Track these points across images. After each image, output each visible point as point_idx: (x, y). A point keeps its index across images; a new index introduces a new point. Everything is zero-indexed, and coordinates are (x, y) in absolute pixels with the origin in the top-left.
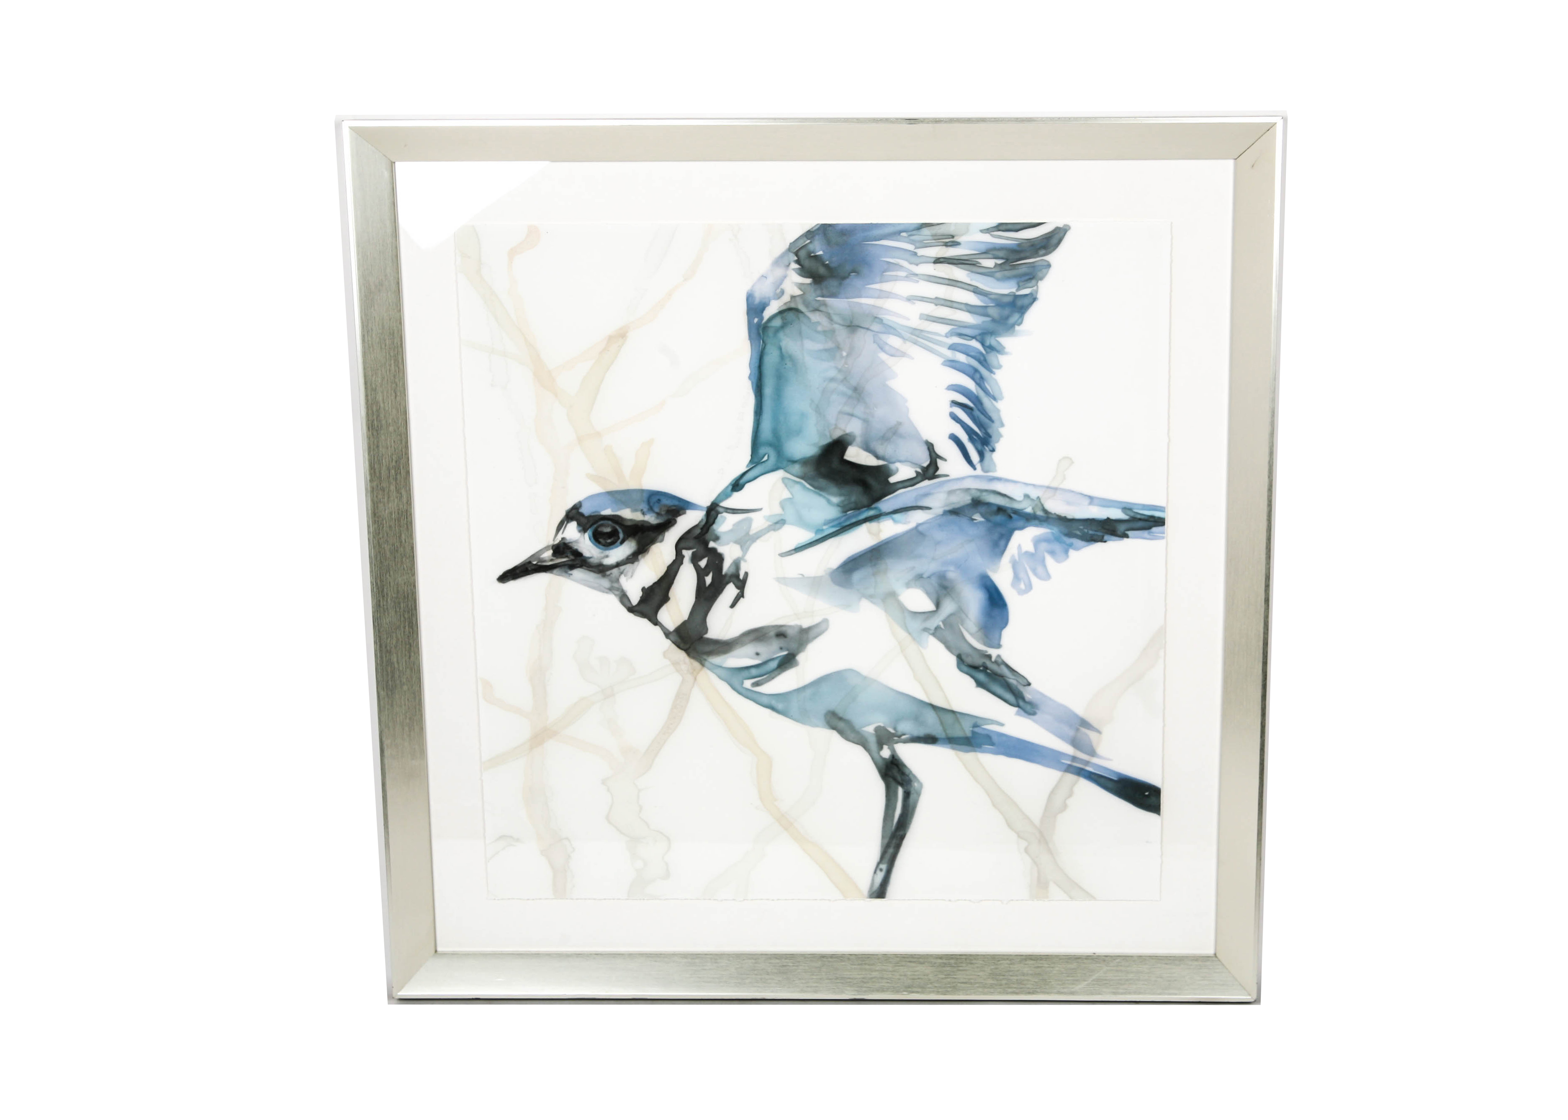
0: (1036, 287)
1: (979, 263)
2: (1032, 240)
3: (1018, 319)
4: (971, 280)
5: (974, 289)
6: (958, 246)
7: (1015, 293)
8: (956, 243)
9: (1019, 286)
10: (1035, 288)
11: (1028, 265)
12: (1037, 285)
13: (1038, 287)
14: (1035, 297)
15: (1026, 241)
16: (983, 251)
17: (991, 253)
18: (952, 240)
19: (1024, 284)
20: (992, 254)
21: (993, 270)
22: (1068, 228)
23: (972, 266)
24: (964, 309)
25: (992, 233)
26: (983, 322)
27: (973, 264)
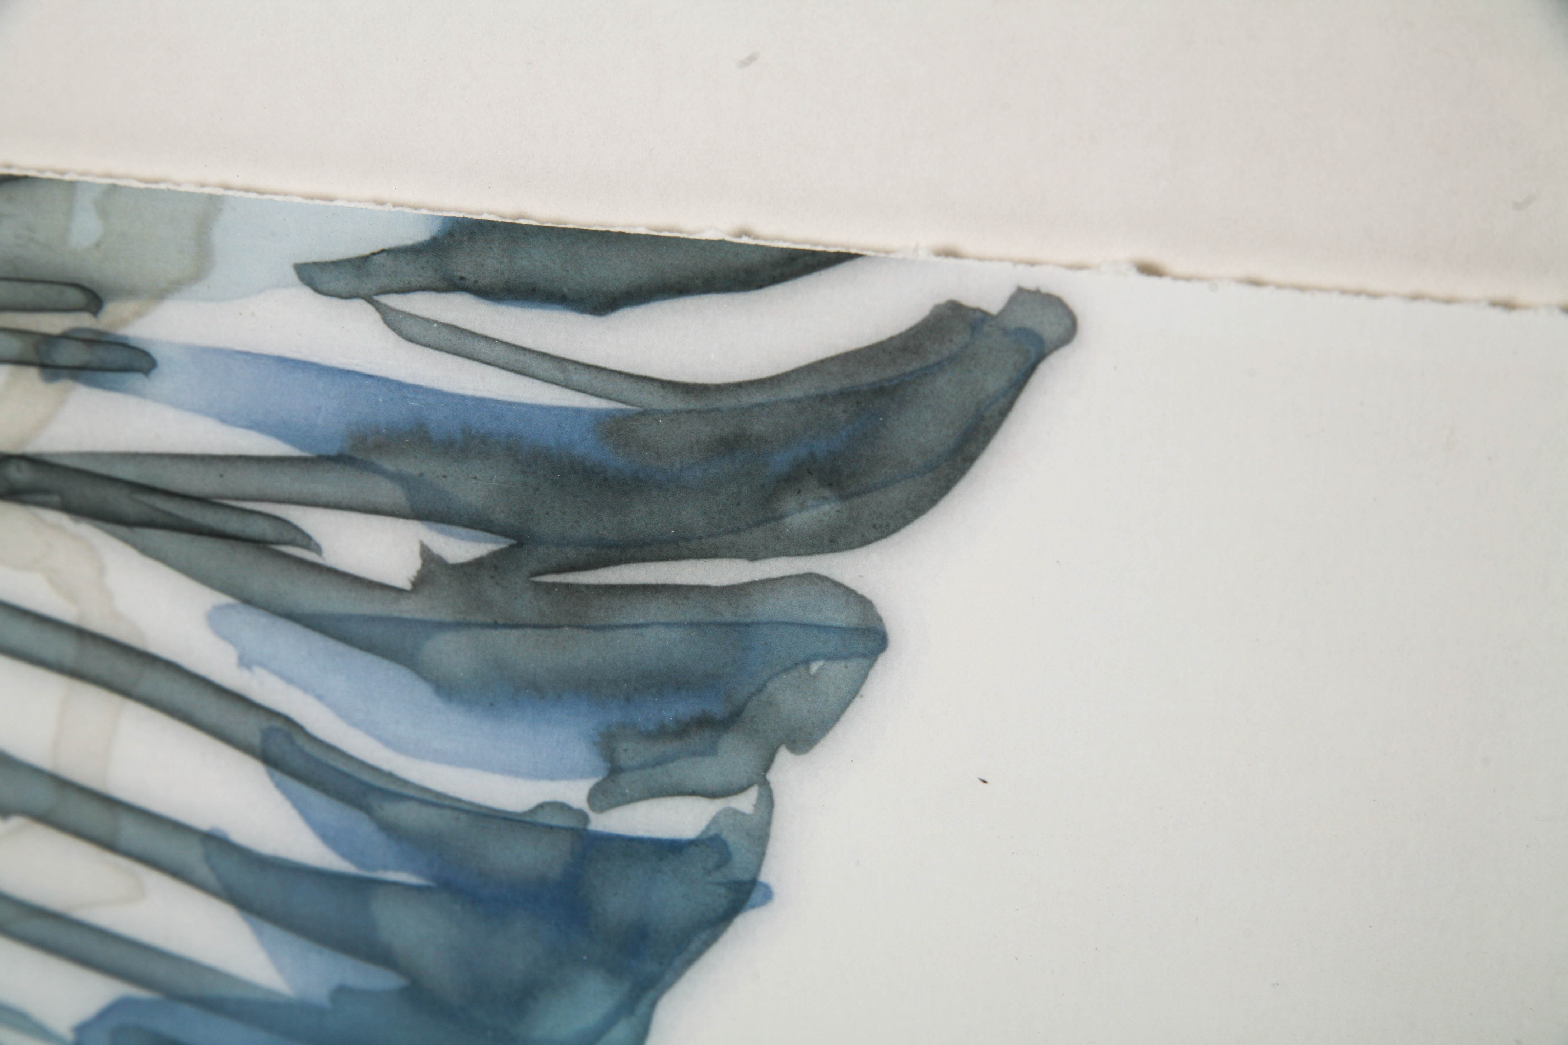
0: (753, 794)
1: (307, 541)
2: (727, 402)
3: (610, 1022)
4: (245, 662)
5: (267, 735)
6: (135, 380)
7: (583, 816)
8: (118, 357)
9: (615, 770)
10: (746, 802)
11: (695, 612)
12: (765, 784)
13: (768, 800)
14: (738, 871)
15: (675, 403)
16: (332, 449)
17: (388, 465)
18: (84, 321)
19: (659, 762)
20: (398, 478)
21: (409, 609)
22: (1050, 331)
23: (242, 556)
24: (203, 872)
25: (394, 301)
26: (341, 992)
27: (259, 544)
